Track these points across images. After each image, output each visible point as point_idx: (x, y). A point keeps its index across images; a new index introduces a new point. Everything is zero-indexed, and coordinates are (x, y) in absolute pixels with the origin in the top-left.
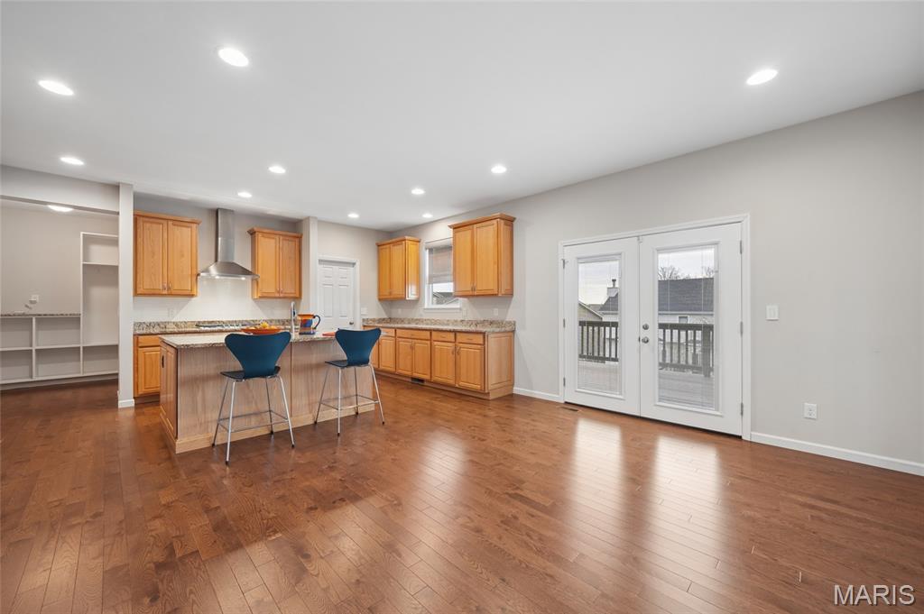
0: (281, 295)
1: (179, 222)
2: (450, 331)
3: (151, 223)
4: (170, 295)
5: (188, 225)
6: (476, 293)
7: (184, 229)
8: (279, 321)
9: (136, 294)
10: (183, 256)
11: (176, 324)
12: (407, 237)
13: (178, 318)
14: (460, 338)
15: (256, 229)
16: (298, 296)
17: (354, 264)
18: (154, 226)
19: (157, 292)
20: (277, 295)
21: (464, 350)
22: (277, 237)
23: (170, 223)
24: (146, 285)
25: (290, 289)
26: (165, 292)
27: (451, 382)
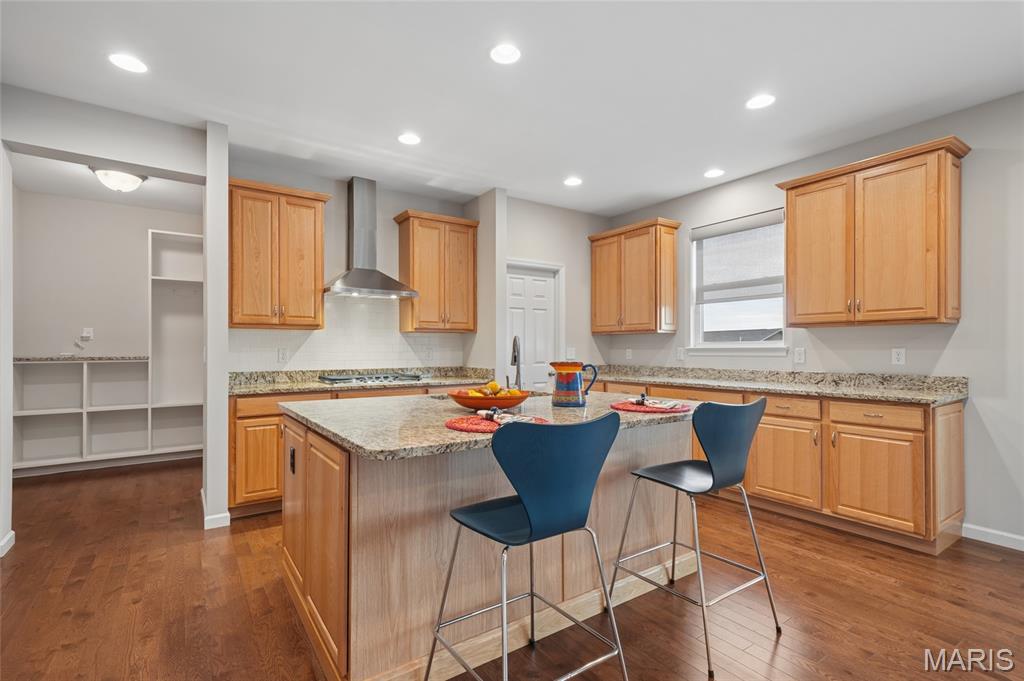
0: (448, 326)
1: (296, 199)
2: (808, 397)
3: (255, 199)
4: (283, 325)
5: (309, 203)
6: (860, 317)
7: (304, 210)
8: (439, 369)
9: (232, 324)
10: (302, 257)
11: (290, 376)
12: (661, 220)
13: (291, 366)
14: (836, 411)
15: (410, 212)
16: (472, 328)
17: (555, 273)
18: (259, 204)
19: (264, 320)
20: (441, 326)
21: (851, 437)
22: (442, 226)
23: (283, 199)
24: (246, 310)
25: (460, 318)
26: (276, 320)
27: (812, 502)
